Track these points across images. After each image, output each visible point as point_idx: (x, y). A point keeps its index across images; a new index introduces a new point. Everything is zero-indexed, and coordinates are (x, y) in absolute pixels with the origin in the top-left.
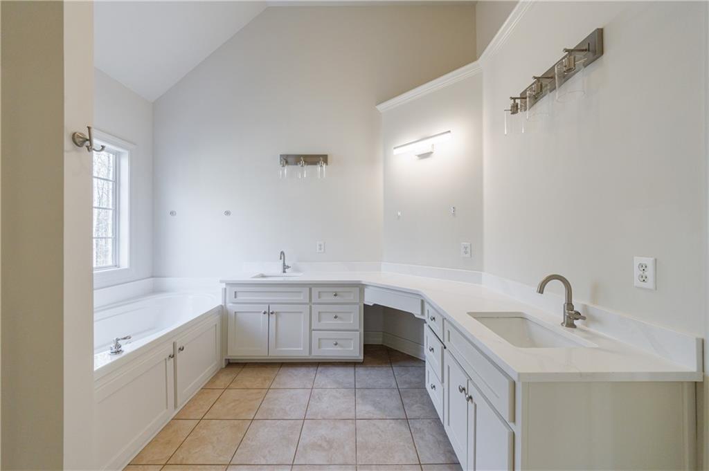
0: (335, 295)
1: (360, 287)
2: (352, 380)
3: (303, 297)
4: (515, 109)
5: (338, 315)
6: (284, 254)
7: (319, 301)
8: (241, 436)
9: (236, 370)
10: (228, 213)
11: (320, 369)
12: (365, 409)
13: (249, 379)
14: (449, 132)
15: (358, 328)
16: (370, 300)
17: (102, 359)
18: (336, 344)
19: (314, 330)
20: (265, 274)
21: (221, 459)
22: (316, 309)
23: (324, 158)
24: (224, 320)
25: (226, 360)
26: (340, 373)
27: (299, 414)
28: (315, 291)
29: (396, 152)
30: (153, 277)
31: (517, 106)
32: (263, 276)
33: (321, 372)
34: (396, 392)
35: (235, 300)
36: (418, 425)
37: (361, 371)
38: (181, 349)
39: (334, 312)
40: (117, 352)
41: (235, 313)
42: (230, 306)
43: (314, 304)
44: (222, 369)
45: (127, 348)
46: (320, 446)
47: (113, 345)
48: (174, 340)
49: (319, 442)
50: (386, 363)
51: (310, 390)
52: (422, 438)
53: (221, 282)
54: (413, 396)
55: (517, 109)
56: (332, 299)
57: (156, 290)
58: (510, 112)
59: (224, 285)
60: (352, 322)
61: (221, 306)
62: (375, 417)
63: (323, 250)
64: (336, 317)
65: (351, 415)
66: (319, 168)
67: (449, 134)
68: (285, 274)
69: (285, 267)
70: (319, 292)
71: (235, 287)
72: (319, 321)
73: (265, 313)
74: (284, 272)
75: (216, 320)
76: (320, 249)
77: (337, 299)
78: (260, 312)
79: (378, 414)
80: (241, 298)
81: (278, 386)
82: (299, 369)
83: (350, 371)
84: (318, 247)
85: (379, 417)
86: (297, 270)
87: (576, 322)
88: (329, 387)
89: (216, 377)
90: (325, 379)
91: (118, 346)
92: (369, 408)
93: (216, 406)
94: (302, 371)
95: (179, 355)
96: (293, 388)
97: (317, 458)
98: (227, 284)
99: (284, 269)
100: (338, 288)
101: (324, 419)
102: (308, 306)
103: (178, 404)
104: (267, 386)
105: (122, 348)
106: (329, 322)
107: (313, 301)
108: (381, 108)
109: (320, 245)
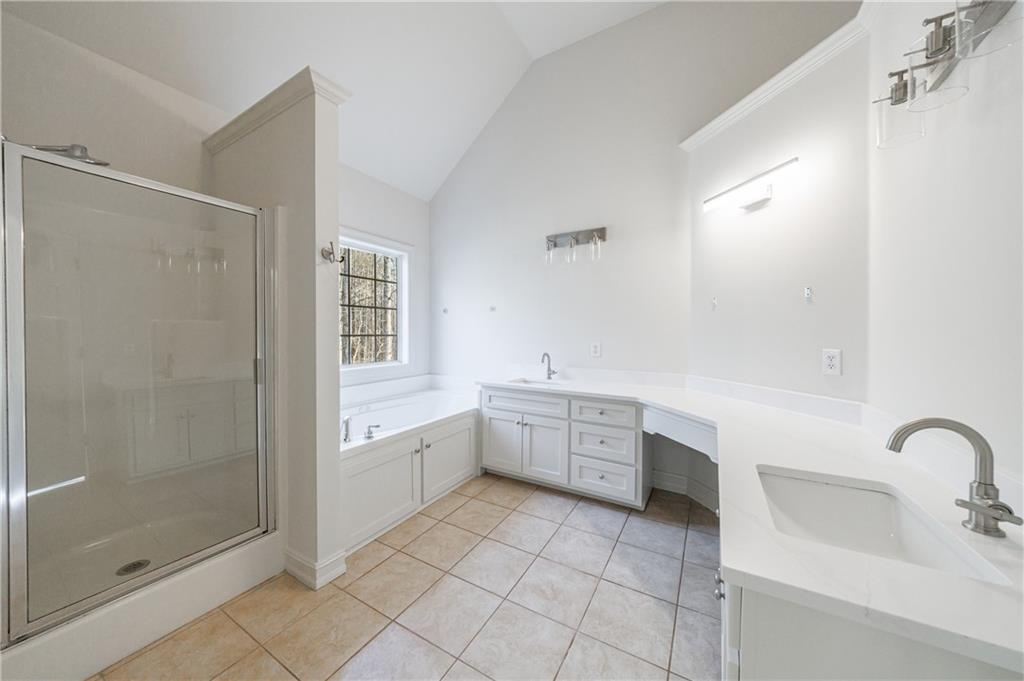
0: (601, 413)
1: (638, 407)
2: (617, 530)
3: (560, 410)
4: (901, 92)
5: (605, 439)
6: (548, 357)
7: (580, 418)
8: (468, 549)
9: (490, 481)
10: (493, 309)
11: (581, 504)
12: (620, 570)
13: (499, 494)
14: (796, 159)
15: (633, 462)
16: (651, 426)
17: (358, 440)
18: (602, 478)
19: (574, 454)
20: (527, 379)
21: (443, 564)
22: (577, 428)
23: (601, 233)
24: (479, 425)
25: (482, 468)
26: (605, 516)
27: (536, 549)
28: (575, 404)
29: (707, 207)
30: (429, 373)
31: (905, 85)
32: (525, 382)
33: (580, 508)
34: (677, 564)
35: (490, 405)
36: (690, 619)
37: (635, 522)
38: (428, 446)
39: (601, 436)
40: (369, 438)
41: (490, 419)
42: (487, 413)
43: (574, 421)
44: (477, 477)
45: (378, 436)
46: (543, 592)
47: (366, 430)
48: (422, 436)
49: (544, 588)
50: (682, 521)
51: (558, 525)
52: (689, 639)
53: (477, 383)
54: (702, 579)
55: (905, 93)
56: (596, 417)
57: (432, 387)
58: (890, 101)
59: (479, 387)
60: (624, 452)
61: (477, 410)
62: (629, 585)
63: (598, 354)
64: (602, 442)
65: (597, 571)
66: (592, 246)
67: (795, 163)
68: (550, 381)
69: (550, 373)
70: (581, 407)
71: (492, 391)
72: (581, 443)
73: (518, 423)
74: (549, 378)
75: (470, 422)
76: (596, 352)
77: (604, 419)
78: (513, 422)
79: (634, 583)
80: (495, 403)
81: (524, 510)
82: (555, 497)
83: (621, 517)
84: (593, 349)
85: (635, 587)
86: (565, 377)
87: (1002, 525)
88: (583, 528)
89: (469, 484)
90: (583, 518)
91: (370, 432)
92: (627, 571)
93: (460, 512)
94: (558, 501)
95: (426, 451)
96: (539, 518)
97: (534, 603)
98: (484, 387)
99: (549, 375)
100: (605, 404)
101: (561, 564)
102: (567, 423)
103: (425, 500)
104: (513, 507)
105: (373, 435)
106: (592, 446)
107: (572, 417)
108: (686, 145)
109: (596, 347)
